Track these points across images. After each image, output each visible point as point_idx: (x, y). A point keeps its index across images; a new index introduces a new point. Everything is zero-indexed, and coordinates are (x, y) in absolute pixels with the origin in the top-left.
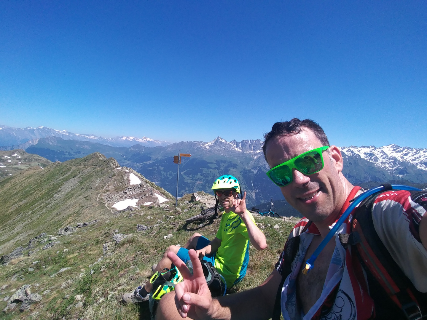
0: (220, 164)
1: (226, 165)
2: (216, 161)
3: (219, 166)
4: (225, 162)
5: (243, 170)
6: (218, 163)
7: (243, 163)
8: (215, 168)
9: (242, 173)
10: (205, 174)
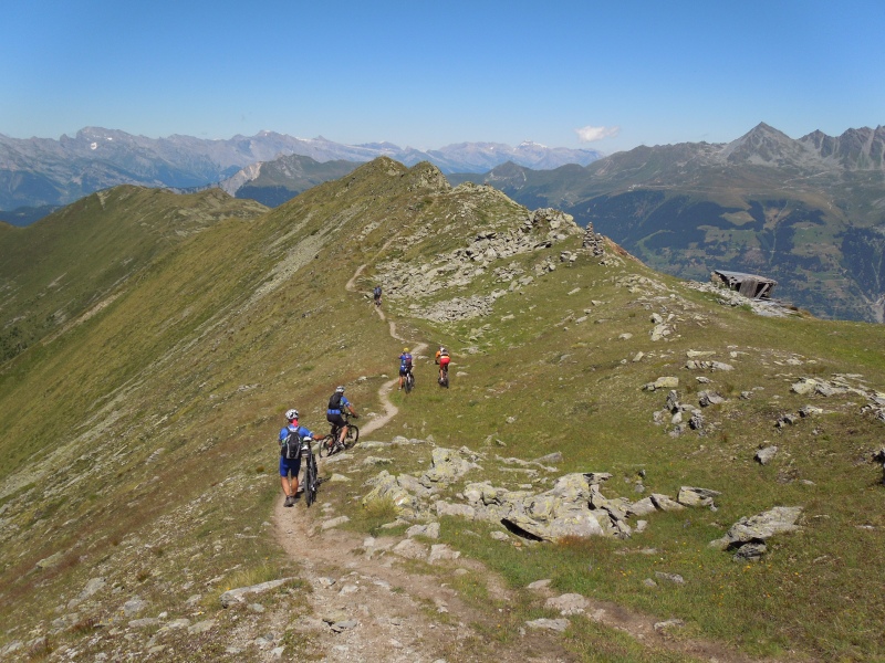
0: (764, 212)
1: (785, 213)
2: (751, 203)
3: (760, 218)
4: (781, 204)
5: (844, 230)
6: (757, 209)
7: (844, 208)
8: (747, 226)
9: (841, 240)
10: (713, 243)
